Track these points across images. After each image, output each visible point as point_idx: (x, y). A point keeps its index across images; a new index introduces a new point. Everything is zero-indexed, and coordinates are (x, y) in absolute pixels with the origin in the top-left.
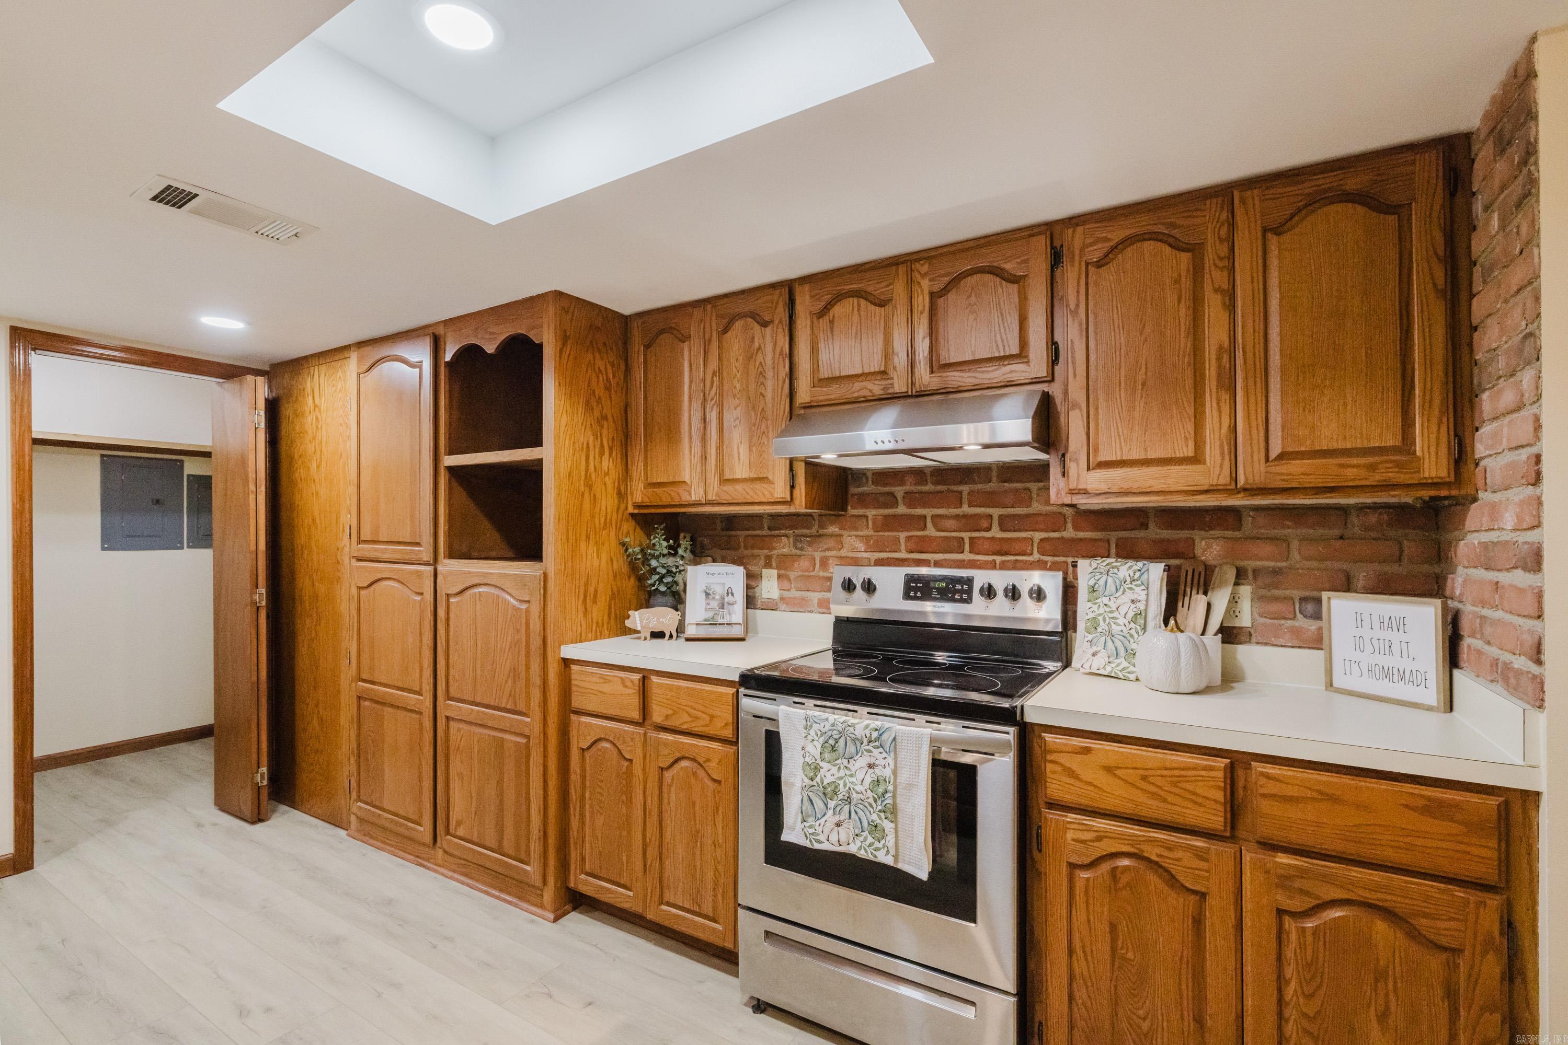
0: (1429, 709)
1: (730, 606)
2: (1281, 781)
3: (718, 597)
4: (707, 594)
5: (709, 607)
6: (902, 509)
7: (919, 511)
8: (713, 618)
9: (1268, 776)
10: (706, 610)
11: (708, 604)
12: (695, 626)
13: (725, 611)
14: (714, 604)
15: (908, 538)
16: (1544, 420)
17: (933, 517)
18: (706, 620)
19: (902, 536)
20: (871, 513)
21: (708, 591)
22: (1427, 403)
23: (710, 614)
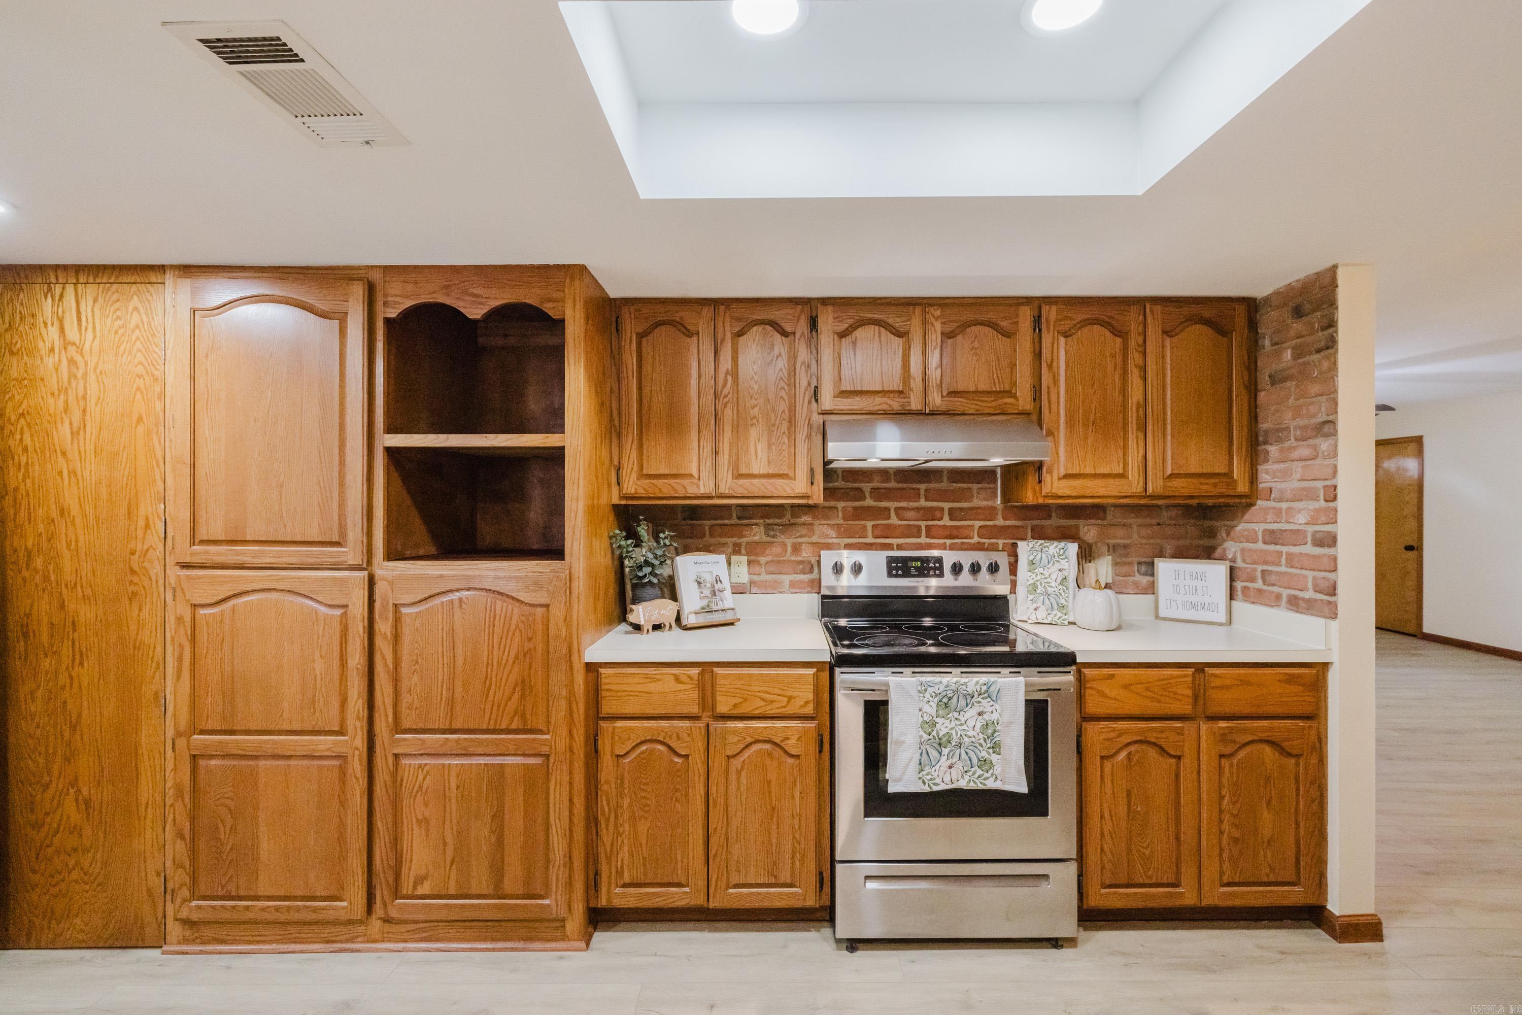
0: (1221, 624)
1: (721, 594)
2: (1220, 677)
3: (708, 585)
4: (699, 583)
5: (702, 595)
6: (869, 502)
7: (884, 504)
8: (708, 606)
9: (1215, 675)
10: (701, 598)
11: (702, 593)
12: (694, 615)
13: (717, 598)
14: (707, 592)
15: (874, 526)
16: (1339, 468)
17: (896, 509)
18: (703, 608)
19: (869, 524)
20: (841, 505)
21: (699, 580)
22: (1240, 449)
23: (705, 603)
